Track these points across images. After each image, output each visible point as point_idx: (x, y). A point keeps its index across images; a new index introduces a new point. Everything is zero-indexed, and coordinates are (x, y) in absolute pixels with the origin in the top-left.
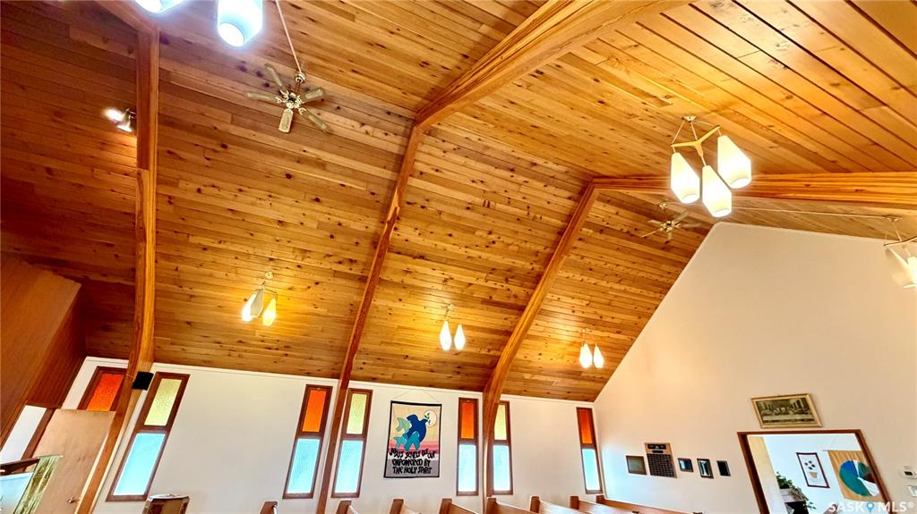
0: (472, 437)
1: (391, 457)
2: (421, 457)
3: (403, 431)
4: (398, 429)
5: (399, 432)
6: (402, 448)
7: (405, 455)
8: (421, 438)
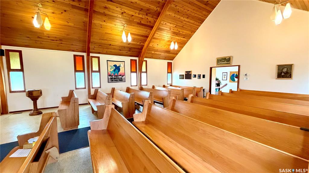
0: (135, 71)
1: (109, 77)
2: (119, 77)
3: (112, 70)
4: (111, 69)
5: (111, 70)
6: (113, 74)
7: (114, 76)
8: (119, 71)
